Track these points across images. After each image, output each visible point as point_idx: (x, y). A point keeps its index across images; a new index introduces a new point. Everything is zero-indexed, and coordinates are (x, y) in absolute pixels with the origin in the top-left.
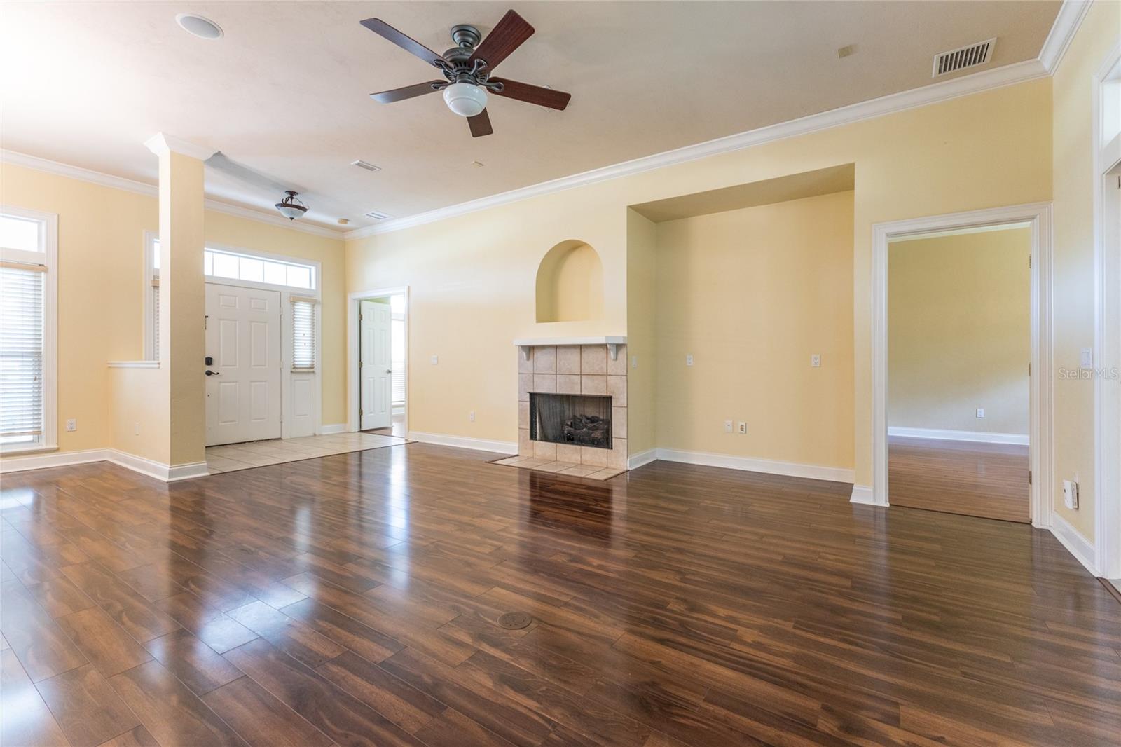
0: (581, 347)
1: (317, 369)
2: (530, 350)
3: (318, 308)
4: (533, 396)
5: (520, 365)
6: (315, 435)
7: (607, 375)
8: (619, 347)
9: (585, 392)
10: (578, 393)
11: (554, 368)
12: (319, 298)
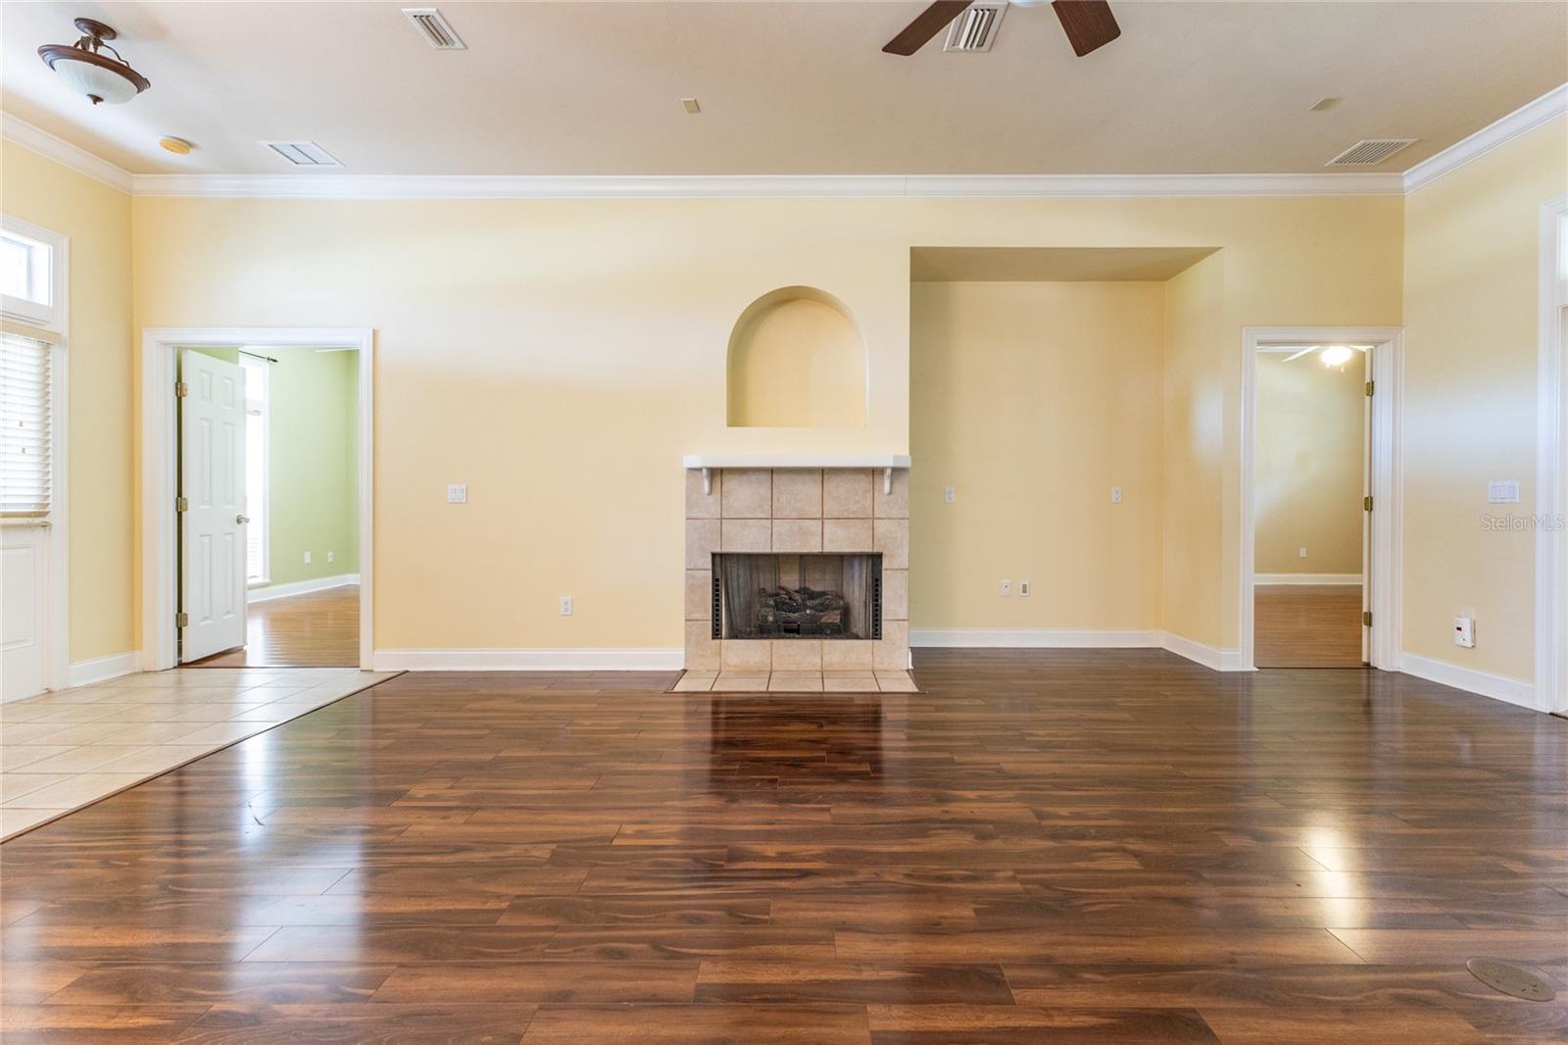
0: (823, 473)
1: (57, 517)
2: (716, 473)
3: (59, 357)
4: (720, 559)
5: (690, 504)
6: (49, 692)
7: (874, 519)
8: (897, 471)
9: (829, 548)
10: (817, 550)
11: (767, 507)
12: (61, 326)
